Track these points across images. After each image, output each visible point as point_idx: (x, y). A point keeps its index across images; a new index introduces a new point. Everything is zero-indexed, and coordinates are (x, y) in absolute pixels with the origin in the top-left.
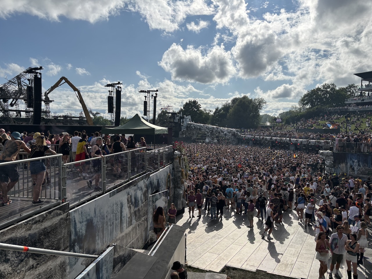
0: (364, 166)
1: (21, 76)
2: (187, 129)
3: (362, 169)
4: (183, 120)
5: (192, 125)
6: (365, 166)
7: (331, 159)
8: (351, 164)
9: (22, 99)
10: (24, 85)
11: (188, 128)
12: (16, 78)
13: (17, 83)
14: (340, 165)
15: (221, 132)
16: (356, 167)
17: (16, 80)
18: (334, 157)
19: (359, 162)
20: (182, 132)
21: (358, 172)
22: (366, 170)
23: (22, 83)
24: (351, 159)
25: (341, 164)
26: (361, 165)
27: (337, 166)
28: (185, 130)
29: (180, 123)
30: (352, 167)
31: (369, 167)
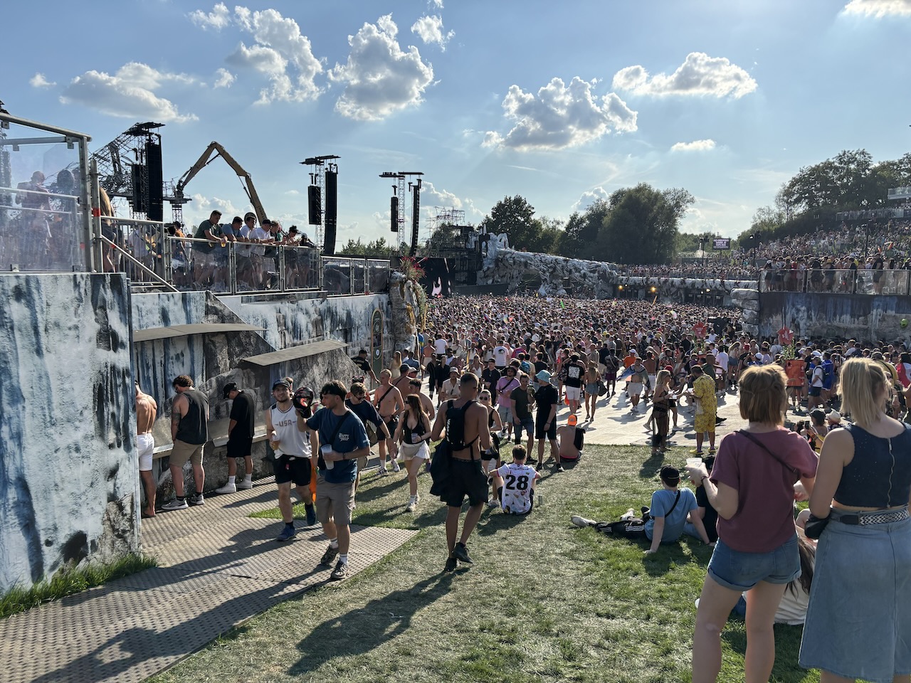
0: (818, 320)
1: (119, 143)
2: (497, 265)
3: (815, 325)
4: (487, 244)
5: (508, 256)
6: (821, 318)
7: (753, 306)
8: (793, 315)
9: (122, 195)
10: (126, 164)
11: (500, 264)
12: (107, 148)
13: (111, 159)
14: (772, 318)
15: (573, 270)
16: (804, 321)
17: (108, 152)
18: (760, 303)
19: (808, 310)
20: (484, 272)
21: (807, 331)
22: (823, 327)
23: (121, 159)
24: (793, 305)
25: (774, 317)
26: (814, 318)
27: (766, 322)
28: (491, 266)
29: (481, 251)
30: (796, 322)
31: (830, 321)
